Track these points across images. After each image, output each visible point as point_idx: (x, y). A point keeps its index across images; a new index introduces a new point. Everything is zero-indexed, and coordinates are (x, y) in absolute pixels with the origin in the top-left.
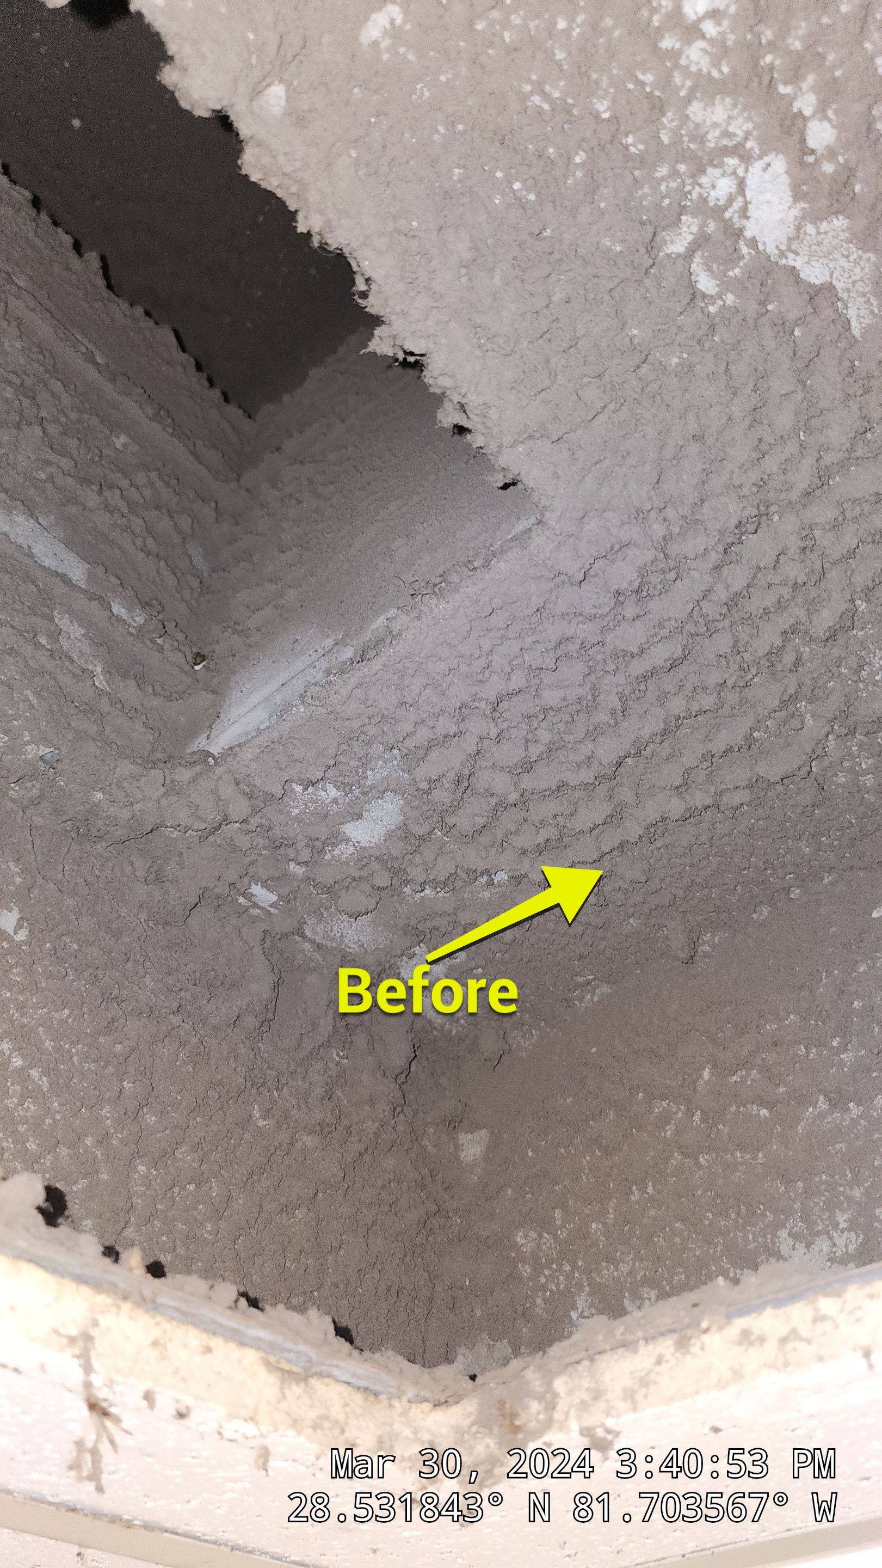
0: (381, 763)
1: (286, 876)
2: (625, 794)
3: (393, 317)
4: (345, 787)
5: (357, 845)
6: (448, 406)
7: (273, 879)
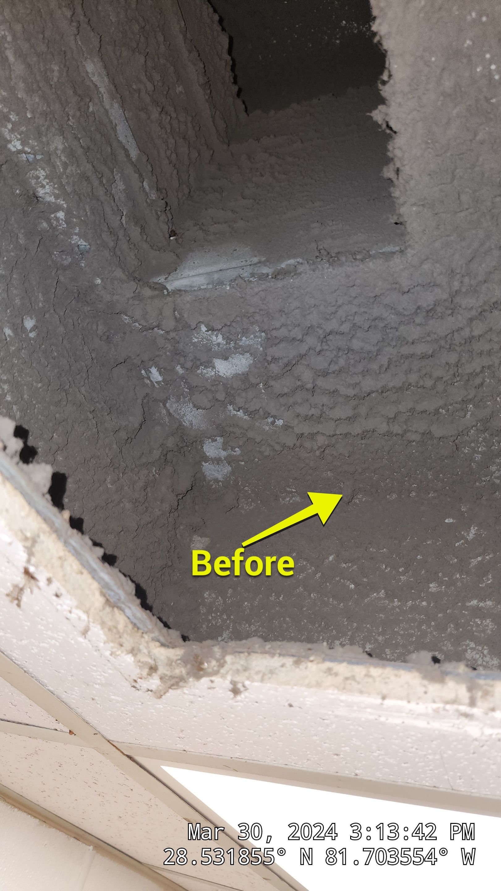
0: (252, 336)
1: (173, 370)
2: (363, 410)
3: (393, 104)
4: (228, 340)
5: (217, 372)
6: (391, 167)
7: (165, 369)
